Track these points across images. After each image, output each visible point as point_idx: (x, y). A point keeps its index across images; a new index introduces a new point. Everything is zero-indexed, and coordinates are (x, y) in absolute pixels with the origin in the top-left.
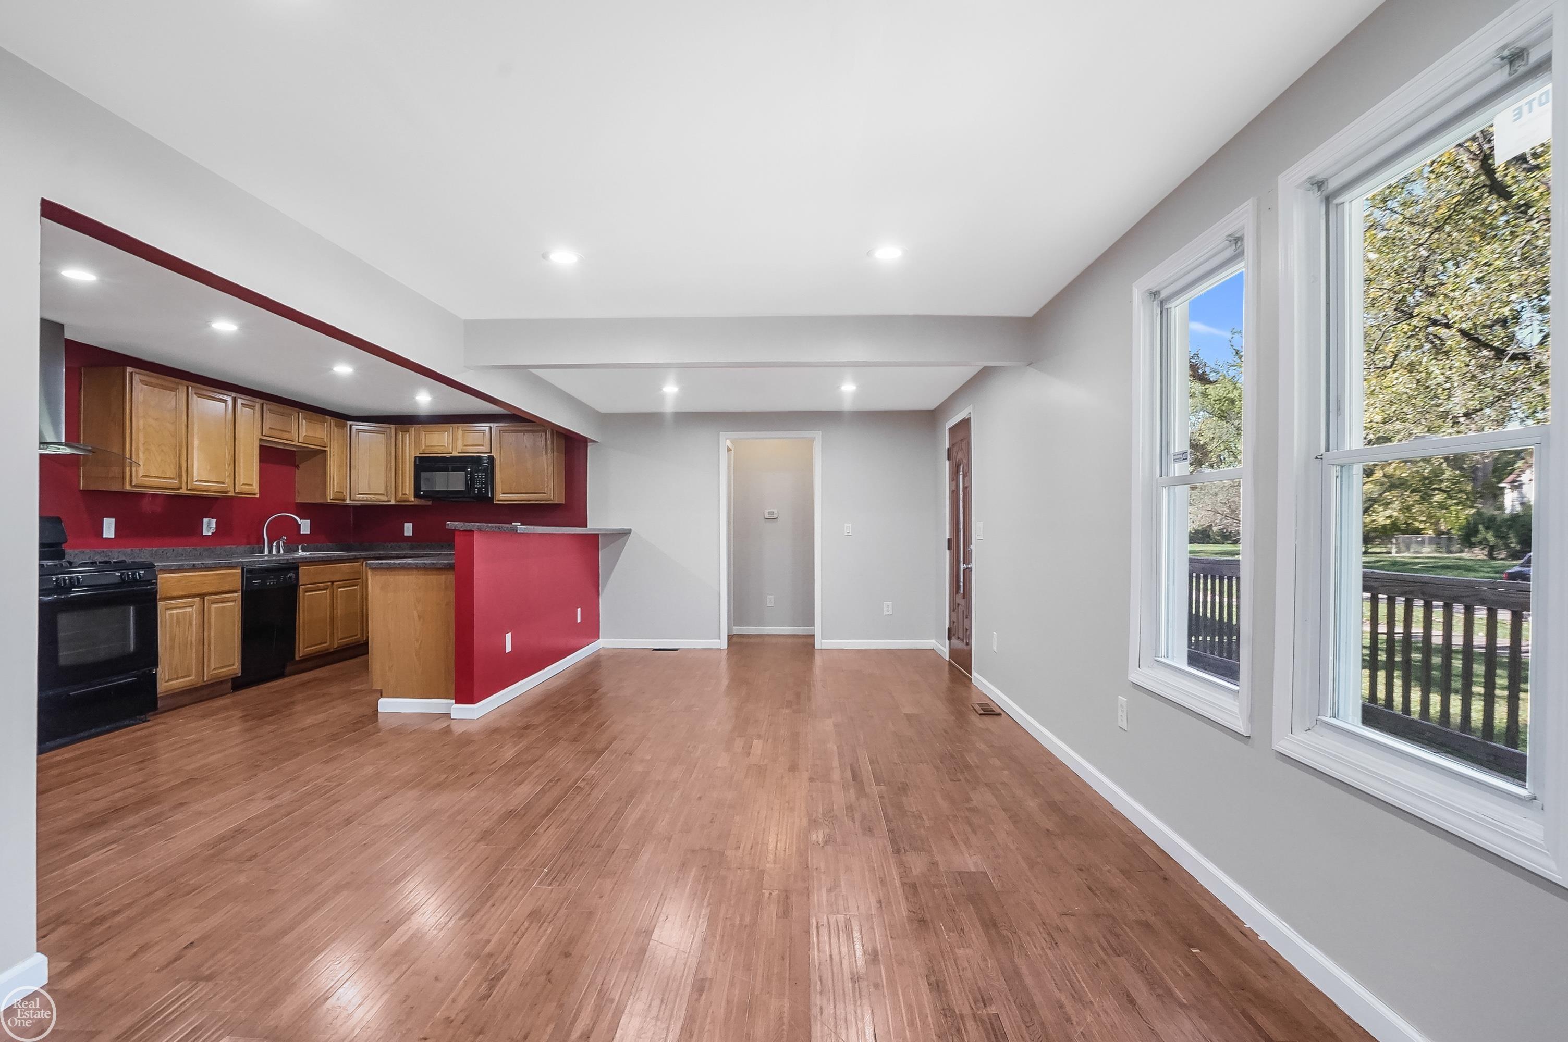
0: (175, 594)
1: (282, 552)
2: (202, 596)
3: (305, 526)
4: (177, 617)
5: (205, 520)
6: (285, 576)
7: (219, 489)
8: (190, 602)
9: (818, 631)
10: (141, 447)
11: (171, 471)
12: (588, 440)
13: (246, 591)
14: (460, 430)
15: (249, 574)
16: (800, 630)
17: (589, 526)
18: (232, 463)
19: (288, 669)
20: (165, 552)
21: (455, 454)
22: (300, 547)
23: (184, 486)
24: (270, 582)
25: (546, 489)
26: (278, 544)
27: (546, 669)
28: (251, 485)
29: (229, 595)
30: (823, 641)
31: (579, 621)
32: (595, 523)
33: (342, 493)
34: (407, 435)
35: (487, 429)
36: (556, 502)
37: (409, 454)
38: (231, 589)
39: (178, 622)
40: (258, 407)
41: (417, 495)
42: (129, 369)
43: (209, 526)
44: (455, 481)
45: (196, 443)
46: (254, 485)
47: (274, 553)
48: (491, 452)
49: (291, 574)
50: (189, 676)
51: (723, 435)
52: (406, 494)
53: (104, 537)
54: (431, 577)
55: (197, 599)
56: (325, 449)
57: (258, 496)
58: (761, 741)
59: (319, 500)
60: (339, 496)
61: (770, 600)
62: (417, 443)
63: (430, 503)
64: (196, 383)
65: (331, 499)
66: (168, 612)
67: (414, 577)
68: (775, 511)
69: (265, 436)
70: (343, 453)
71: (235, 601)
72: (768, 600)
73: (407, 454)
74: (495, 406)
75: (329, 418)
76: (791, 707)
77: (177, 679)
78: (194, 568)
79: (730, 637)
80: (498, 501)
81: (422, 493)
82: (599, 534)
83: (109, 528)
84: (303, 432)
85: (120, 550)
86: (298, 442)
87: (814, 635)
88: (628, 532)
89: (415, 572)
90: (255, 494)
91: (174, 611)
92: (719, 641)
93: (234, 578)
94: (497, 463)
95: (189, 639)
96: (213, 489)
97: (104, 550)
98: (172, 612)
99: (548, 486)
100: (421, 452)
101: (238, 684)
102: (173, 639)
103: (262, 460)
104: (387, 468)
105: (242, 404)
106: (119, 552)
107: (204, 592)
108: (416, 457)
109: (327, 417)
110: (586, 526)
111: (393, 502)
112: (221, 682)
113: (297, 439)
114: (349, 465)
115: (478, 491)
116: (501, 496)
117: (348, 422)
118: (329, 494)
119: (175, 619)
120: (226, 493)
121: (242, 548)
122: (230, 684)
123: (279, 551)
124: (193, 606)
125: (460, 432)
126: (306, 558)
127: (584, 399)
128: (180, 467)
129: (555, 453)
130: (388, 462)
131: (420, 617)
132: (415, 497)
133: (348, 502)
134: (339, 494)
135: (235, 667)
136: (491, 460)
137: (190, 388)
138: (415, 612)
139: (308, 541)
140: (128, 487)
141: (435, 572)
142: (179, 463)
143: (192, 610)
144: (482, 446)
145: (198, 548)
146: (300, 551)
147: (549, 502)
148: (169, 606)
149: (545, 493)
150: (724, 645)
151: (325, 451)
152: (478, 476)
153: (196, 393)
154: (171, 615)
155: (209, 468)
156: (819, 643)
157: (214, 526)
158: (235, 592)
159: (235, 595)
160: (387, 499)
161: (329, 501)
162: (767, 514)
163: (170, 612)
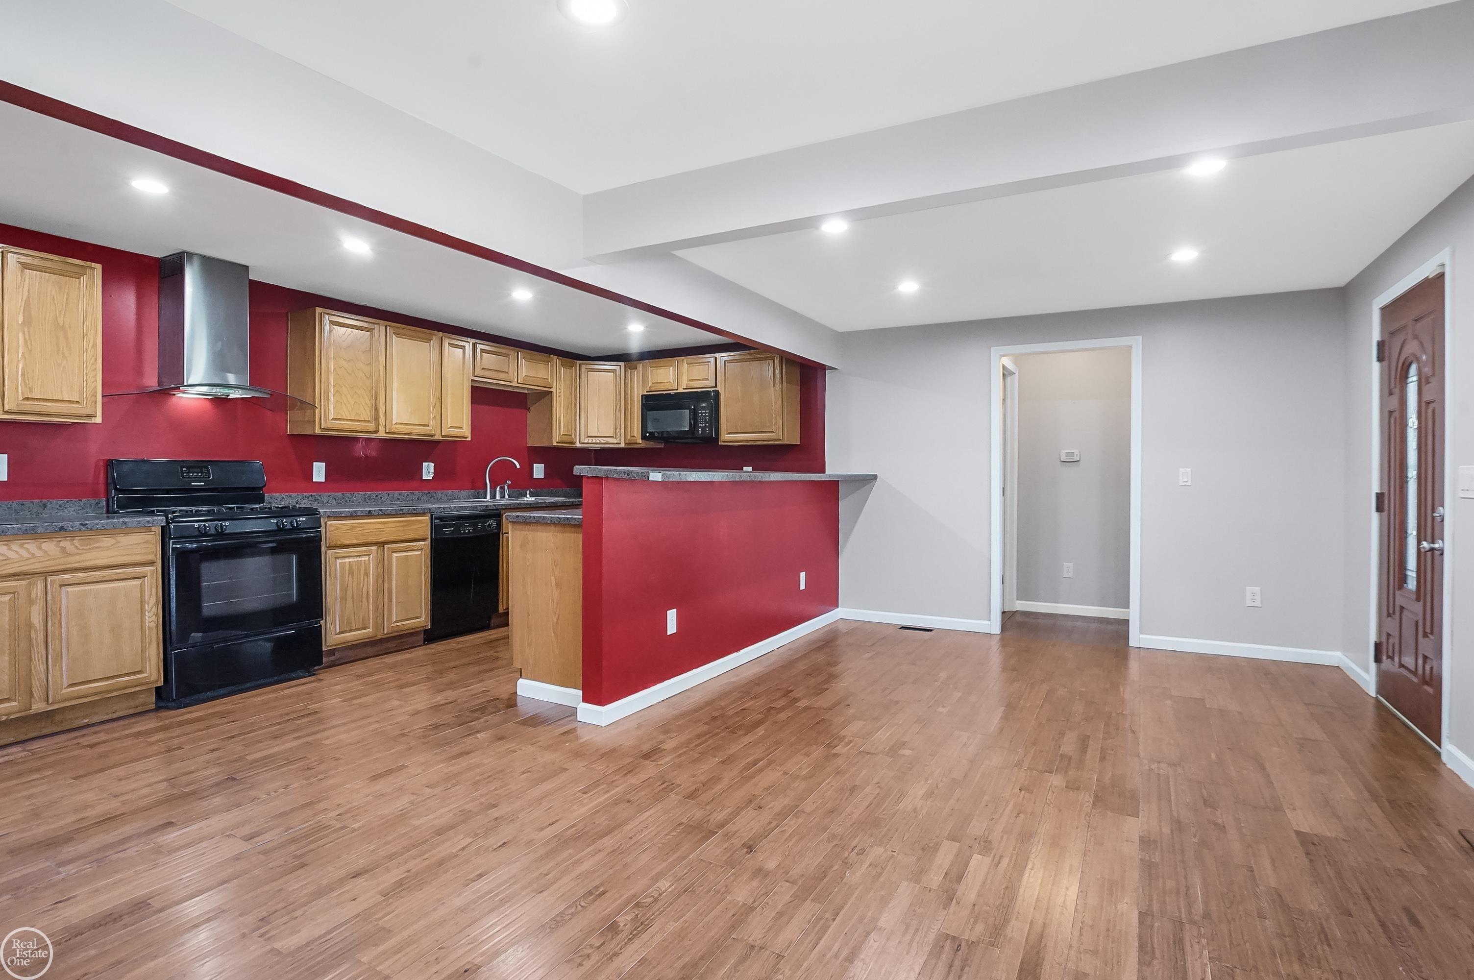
0: (347, 542)
1: (507, 497)
2: (382, 544)
3: (539, 471)
4: (349, 564)
5: (425, 464)
6: (484, 523)
7: (423, 432)
8: (365, 551)
9: (1134, 614)
10: (332, 390)
11: (366, 414)
12: (827, 367)
13: (435, 539)
14: (684, 363)
15: (439, 522)
16: (1111, 613)
17: (828, 472)
18: (438, 405)
19: (494, 621)
20: (379, 497)
21: (681, 390)
22: (528, 492)
23: (382, 429)
24: (465, 530)
25: (774, 427)
26: (502, 488)
27: (742, 651)
28: (461, 428)
29: (415, 544)
30: (1142, 636)
31: (802, 587)
32: (834, 467)
33: (571, 435)
34: (635, 373)
35: (713, 360)
36: (786, 442)
37: (638, 392)
38: (416, 537)
39: (351, 572)
40: (469, 347)
41: (644, 437)
42: (319, 310)
43: (428, 470)
44: (681, 421)
45: (395, 384)
46: (464, 427)
47: (497, 498)
48: (716, 386)
49: (491, 522)
50: (366, 628)
51: (995, 351)
52: (634, 436)
53: (314, 481)
54: (569, 535)
55: (374, 548)
56: (551, 390)
57: (469, 439)
58: (987, 860)
59: (546, 445)
60: (566, 439)
61: (1068, 569)
62: (644, 380)
63: (662, 446)
64: (397, 323)
65: (557, 442)
66: (339, 561)
67: (551, 533)
68: (1076, 452)
69: (476, 376)
70: (571, 393)
71: (421, 549)
72: (1065, 570)
73: (636, 393)
74: (717, 335)
75: (555, 357)
76: (1066, 772)
77: (351, 631)
78: (369, 515)
79: (1008, 617)
80: (724, 442)
81: (648, 434)
82: (838, 481)
83: (319, 471)
84: (523, 372)
85: (329, 494)
86: (518, 383)
87: (1128, 620)
88: (875, 477)
89: (553, 528)
90: (466, 438)
91: (347, 560)
92: (988, 622)
93: (422, 526)
94: (722, 397)
95: (365, 589)
96: (415, 432)
97: (313, 494)
98: (344, 561)
99: (776, 424)
100: (648, 389)
101: (431, 636)
102: (344, 589)
103: (474, 401)
104: (617, 409)
105: (449, 343)
106: (329, 496)
107: (383, 540)
108: (642, 396)
109: (552, 356)
110: (824, 472)
111: (622, 445)
112: (412, 634)
113: (516, 380)
114: (576, 406)
115: (701, 431)
116: (727, 437)
117: (578, 361)
118: (554, 436)
119: (347, 568)
120: (432, 436)
121: (464, 493)
122: (422, 636)
123: (503, 497)
124: (370, 555)
125: (685, 365)
126: (530, 504)
127: (810, 315)
128: (377, 410)
129: (785, 384)
130: (617, 401)
131: (557, 585)
132: (642, 439)
133: (578, 445)
134: (565, 437)
135: (422, 619)
136: (717, 393)
137: (388, 328)
138: (553, 578)
139: (538, 487)
140: (317, 431)
141: (573, 529)
142: (375, 405)
143: (368, 559)
144: (707, 379)
145: (416, 492)
146: (528, 496)
147: (777, 443)
148: (338, 555)
149: (772, 432)
150: (996, 629)
151: (551, 392)
152: (702, 413)
153: (395, 333)
154: (343, 565)
155: (409, 410)
156: (1136, 638)
157: (432, 470)
158: (424, 540)
159: (422, 543)
160: (616, 442)
161: (555, 444)
162: (1065, 455)
163: (340, 561)
